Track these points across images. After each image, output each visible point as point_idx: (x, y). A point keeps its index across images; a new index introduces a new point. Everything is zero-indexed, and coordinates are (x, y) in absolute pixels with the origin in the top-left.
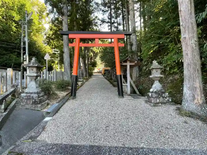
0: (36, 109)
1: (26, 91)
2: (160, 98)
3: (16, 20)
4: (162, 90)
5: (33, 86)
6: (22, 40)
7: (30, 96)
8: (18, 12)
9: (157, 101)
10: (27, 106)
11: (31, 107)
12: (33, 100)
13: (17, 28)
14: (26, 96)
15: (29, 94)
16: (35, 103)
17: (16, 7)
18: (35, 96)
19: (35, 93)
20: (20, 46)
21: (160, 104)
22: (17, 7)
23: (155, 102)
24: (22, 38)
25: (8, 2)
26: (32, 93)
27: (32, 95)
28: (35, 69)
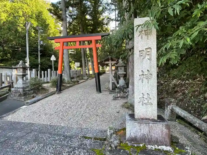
0: (21, 100)
1: (15, 87)
2: (121, 92)
3: (34, 26)
4: (124, 85)
5: (20, 82)
6: (39, 44)
7: (17, 90)
8: (36, 20)
9: (118, 95)
10: (15, 98)
11: (17, 98)
12: (19, 93)
13: (35, 33)
14: (15, 90)
15: (17, 89)
16: (20, 95)
17: (34, 15)
18: (21, 90)
19: (21, 88)
20: (38, 49)
21: (120, 98)
22: (36, 14)
23: (116, 97)
24: (39, 42)
25: (28, 12)
26: (19, 88)
27: (19, 89)
28: (21, 70)
